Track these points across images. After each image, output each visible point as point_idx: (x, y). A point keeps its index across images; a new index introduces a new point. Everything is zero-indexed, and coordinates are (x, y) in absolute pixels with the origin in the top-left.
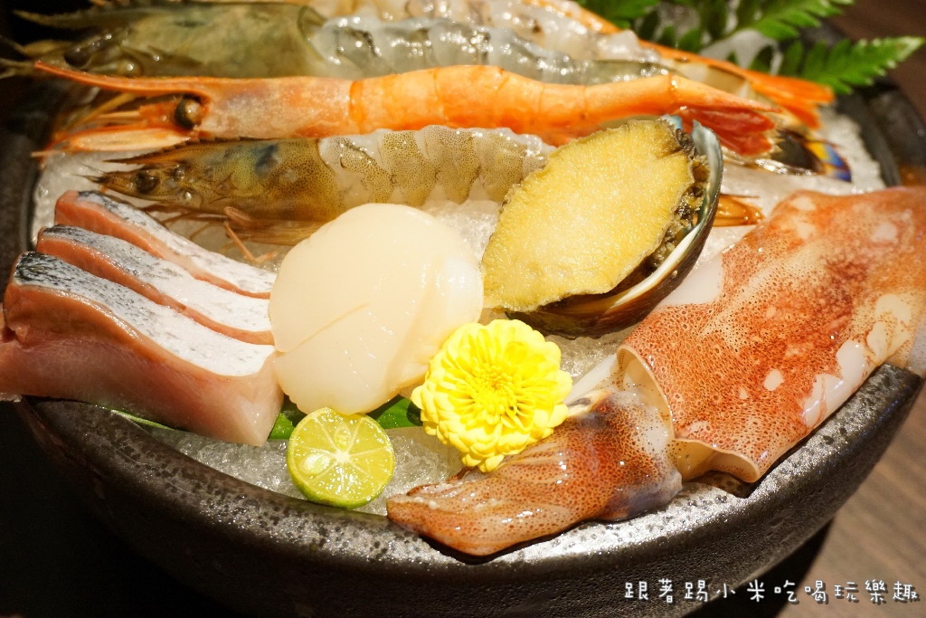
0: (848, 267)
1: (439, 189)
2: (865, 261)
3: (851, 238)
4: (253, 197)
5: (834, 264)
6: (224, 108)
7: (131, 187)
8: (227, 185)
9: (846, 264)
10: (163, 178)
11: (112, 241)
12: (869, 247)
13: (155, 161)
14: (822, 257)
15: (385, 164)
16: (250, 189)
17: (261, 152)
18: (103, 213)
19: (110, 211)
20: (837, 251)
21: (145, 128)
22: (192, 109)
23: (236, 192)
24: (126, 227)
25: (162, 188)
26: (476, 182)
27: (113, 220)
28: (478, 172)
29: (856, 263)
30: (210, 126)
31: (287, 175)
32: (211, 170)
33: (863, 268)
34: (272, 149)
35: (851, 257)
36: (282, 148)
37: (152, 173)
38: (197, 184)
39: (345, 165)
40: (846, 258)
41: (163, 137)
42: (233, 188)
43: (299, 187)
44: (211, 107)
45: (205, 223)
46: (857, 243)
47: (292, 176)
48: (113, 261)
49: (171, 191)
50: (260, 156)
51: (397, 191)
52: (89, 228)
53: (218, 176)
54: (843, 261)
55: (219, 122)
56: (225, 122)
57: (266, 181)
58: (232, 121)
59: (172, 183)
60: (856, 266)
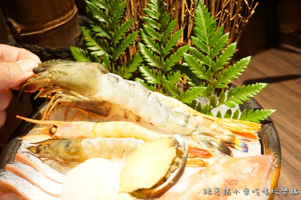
0: (232, 181)
1: (113, 155)
2: (238, 179)
3: (235, 172)
4: (64, 156)
5: (227, 180)
6: (61, 130)
7: (35, 151)
8: (57, 152)
9: (231, 180)
10: (43, 149)
11: (26, 167)
12: (241, 175)
13: (42, 144)
14: (223, 178)
15: (98, 148)
16: (63, 153)
17: (67, 143)
18: (26, 158)
19: (28, 158)
20: (230, 175)
21: (43, 134)
22: (54, 129)
23: (60, 154)
24: (31, 162)
25: (42, 152)
26: (124, 153)
27: (28, 160)
28: (124, 151)
29: (235, 179)
30: (57, 134)
31: (72, 150)
32: (54, 147)
33: (237, 181)
34: (70, 142)
35: (234, 178)
36: (72, 142)
37: (40, 147)
38: (50, 151)
39: (87, 148)
40: (232, 178)
41: (46, 137)
42: (59, 153)
43: (75, 153)
44: (58, 129)
45: (54, 161)
46: (238, 173)
47: (73, 150)
48: (24, 173)
49: (44, 153)
50: (67, 144)
51: (102, 155)
52: (22, 162)
53: (55, 149)
54: (231, 179)
55: (60, 133)
56: (61, 134)
57: (67, 151)
58: (63, 133)
59: (45, 151)
60: (235, 181)
